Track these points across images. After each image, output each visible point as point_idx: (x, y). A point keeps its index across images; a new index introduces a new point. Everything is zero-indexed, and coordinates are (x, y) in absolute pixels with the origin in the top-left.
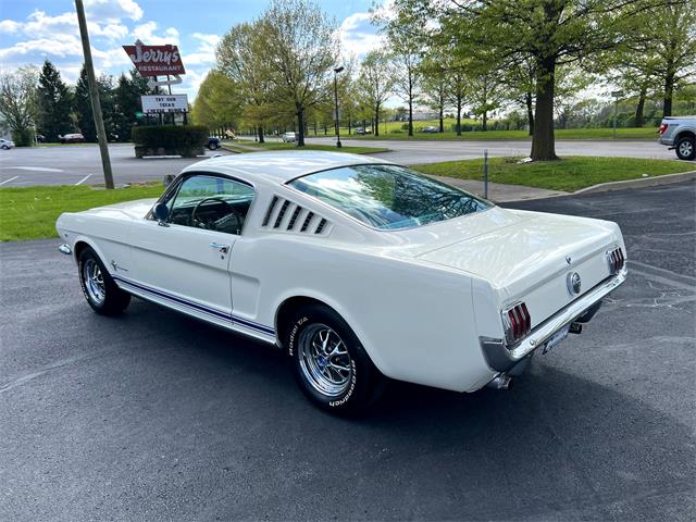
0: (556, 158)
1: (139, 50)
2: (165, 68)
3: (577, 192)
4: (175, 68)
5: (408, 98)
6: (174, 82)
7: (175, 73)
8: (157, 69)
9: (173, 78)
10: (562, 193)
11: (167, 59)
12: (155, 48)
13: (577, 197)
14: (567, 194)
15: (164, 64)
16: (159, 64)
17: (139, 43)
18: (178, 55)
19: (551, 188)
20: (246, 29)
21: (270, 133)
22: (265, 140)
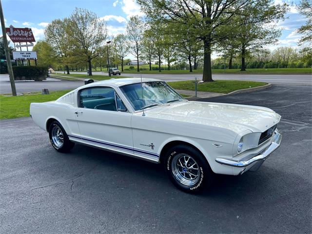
0: (213, 81)
1: (11, 30)
2: (25, 39)
3: (229, 94)
4: (30, 39)
5: (137, 55)
6: (29, 46)
7: (30, 41)
8: (21, 39)
9: (28, 43)
10: (224, 94)
11: (26, 34)
12: (20, 29)
13: (230, 95)
14: (225, 94)
15: (25, 37)
16: (22, 36)
17: (11, 27)
18: (32, 33)
19: (218, 92)
20: (59, 22)
21: (73, 70)
22: (70, 73)
